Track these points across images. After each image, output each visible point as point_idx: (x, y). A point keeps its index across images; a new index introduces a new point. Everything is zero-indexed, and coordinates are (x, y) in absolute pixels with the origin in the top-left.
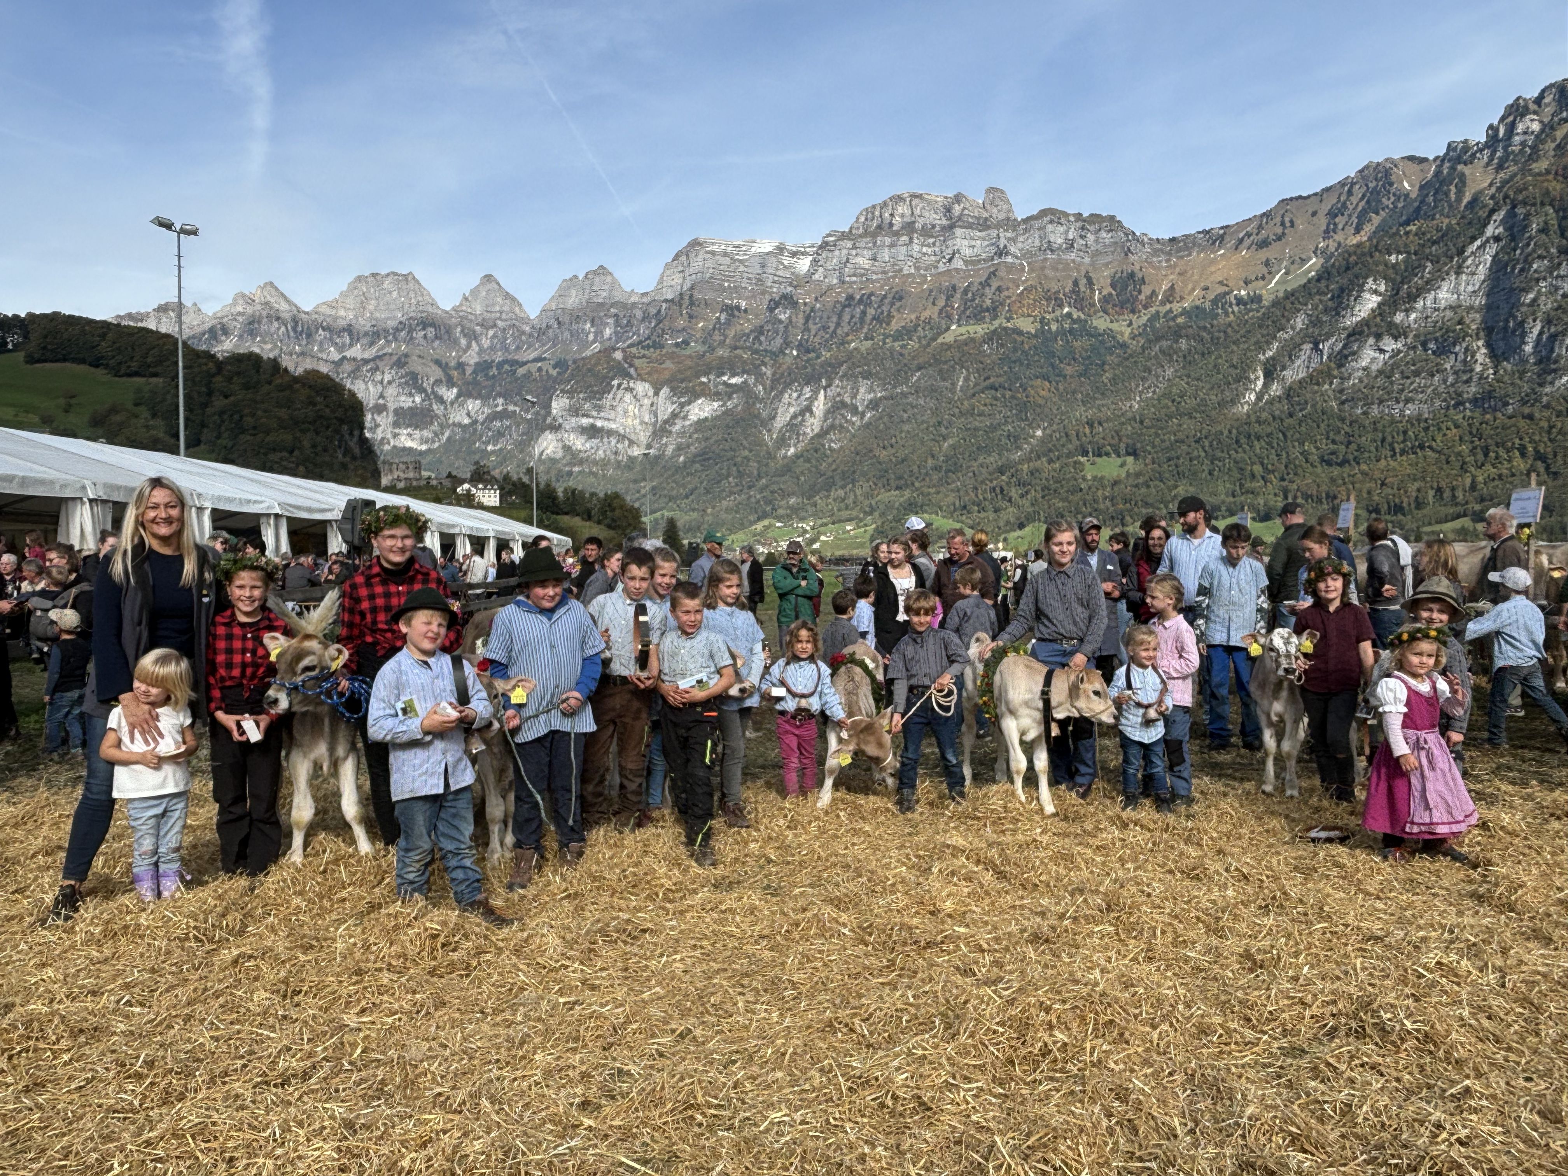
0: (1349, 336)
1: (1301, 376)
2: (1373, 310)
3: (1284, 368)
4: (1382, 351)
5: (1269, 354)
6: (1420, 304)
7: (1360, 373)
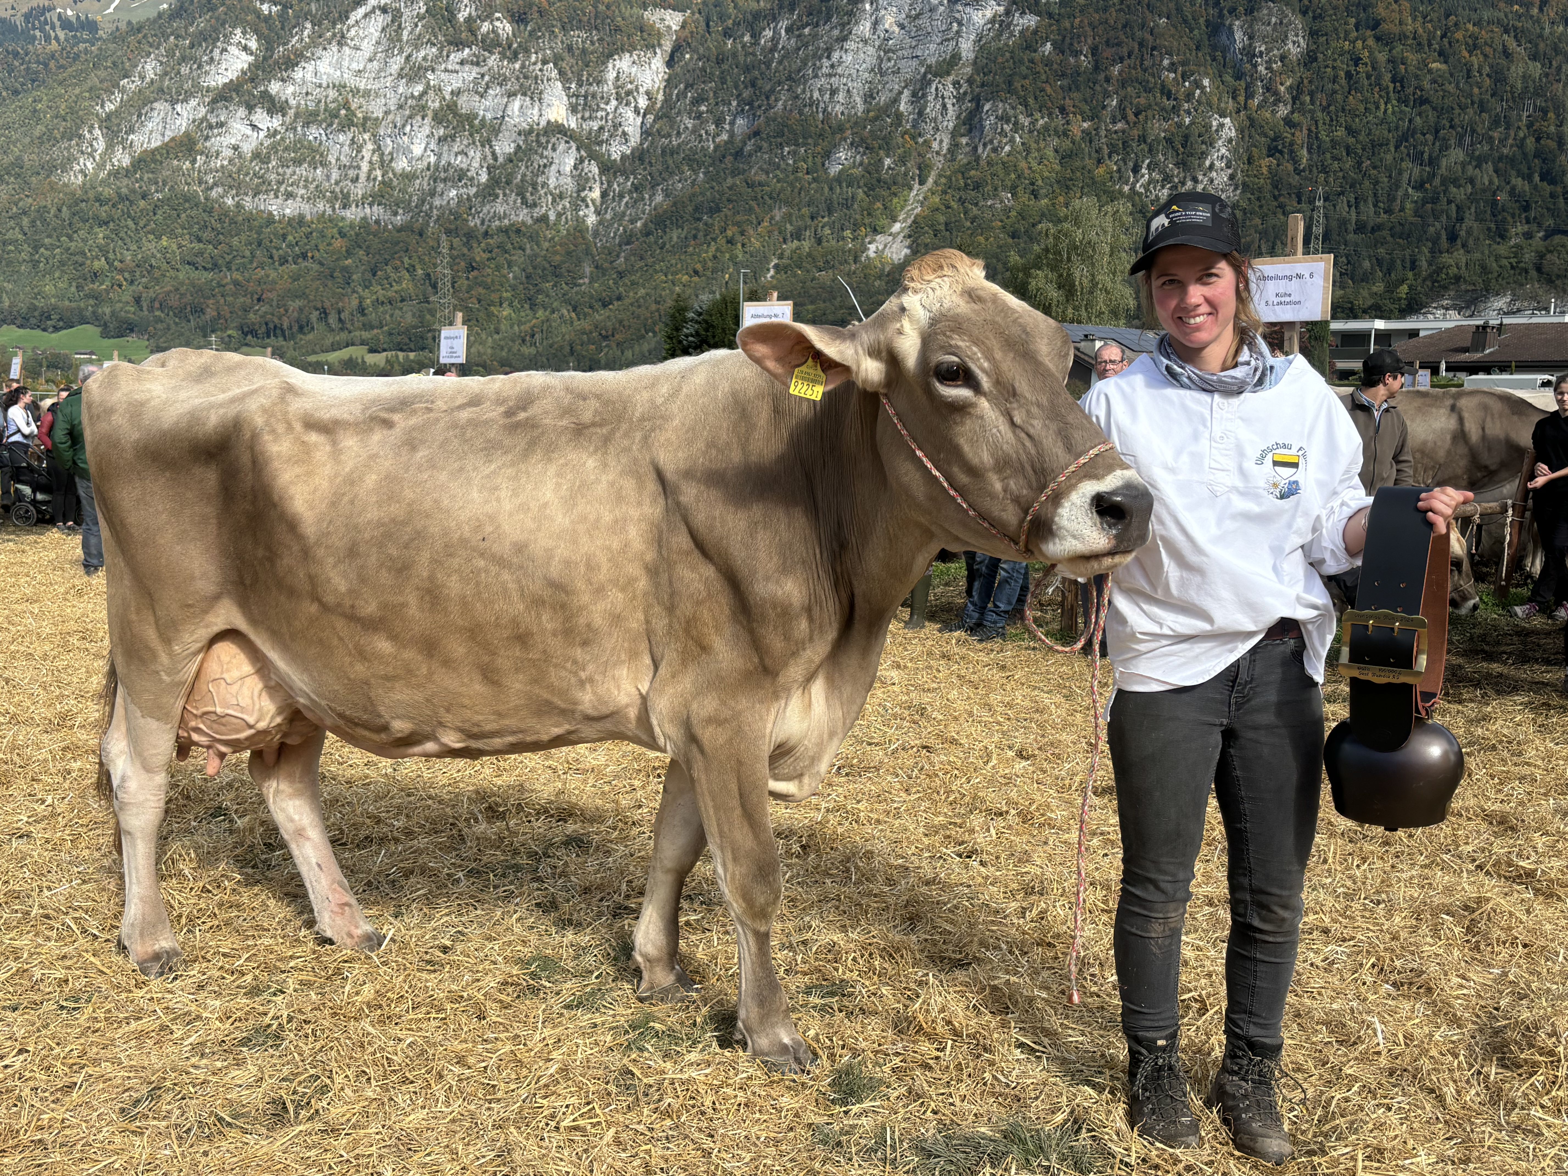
0: (214, 101)
1: (153, 145)
2: (244, 73)
3: (131, 130)
4: (254, 127)
5: (110, 107)
6: (298, 74)
7: (229, 153)
